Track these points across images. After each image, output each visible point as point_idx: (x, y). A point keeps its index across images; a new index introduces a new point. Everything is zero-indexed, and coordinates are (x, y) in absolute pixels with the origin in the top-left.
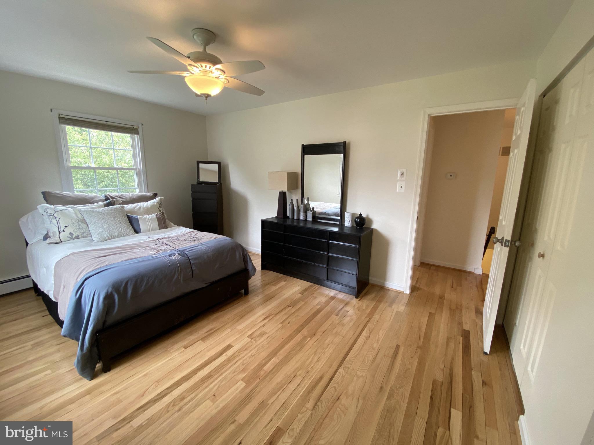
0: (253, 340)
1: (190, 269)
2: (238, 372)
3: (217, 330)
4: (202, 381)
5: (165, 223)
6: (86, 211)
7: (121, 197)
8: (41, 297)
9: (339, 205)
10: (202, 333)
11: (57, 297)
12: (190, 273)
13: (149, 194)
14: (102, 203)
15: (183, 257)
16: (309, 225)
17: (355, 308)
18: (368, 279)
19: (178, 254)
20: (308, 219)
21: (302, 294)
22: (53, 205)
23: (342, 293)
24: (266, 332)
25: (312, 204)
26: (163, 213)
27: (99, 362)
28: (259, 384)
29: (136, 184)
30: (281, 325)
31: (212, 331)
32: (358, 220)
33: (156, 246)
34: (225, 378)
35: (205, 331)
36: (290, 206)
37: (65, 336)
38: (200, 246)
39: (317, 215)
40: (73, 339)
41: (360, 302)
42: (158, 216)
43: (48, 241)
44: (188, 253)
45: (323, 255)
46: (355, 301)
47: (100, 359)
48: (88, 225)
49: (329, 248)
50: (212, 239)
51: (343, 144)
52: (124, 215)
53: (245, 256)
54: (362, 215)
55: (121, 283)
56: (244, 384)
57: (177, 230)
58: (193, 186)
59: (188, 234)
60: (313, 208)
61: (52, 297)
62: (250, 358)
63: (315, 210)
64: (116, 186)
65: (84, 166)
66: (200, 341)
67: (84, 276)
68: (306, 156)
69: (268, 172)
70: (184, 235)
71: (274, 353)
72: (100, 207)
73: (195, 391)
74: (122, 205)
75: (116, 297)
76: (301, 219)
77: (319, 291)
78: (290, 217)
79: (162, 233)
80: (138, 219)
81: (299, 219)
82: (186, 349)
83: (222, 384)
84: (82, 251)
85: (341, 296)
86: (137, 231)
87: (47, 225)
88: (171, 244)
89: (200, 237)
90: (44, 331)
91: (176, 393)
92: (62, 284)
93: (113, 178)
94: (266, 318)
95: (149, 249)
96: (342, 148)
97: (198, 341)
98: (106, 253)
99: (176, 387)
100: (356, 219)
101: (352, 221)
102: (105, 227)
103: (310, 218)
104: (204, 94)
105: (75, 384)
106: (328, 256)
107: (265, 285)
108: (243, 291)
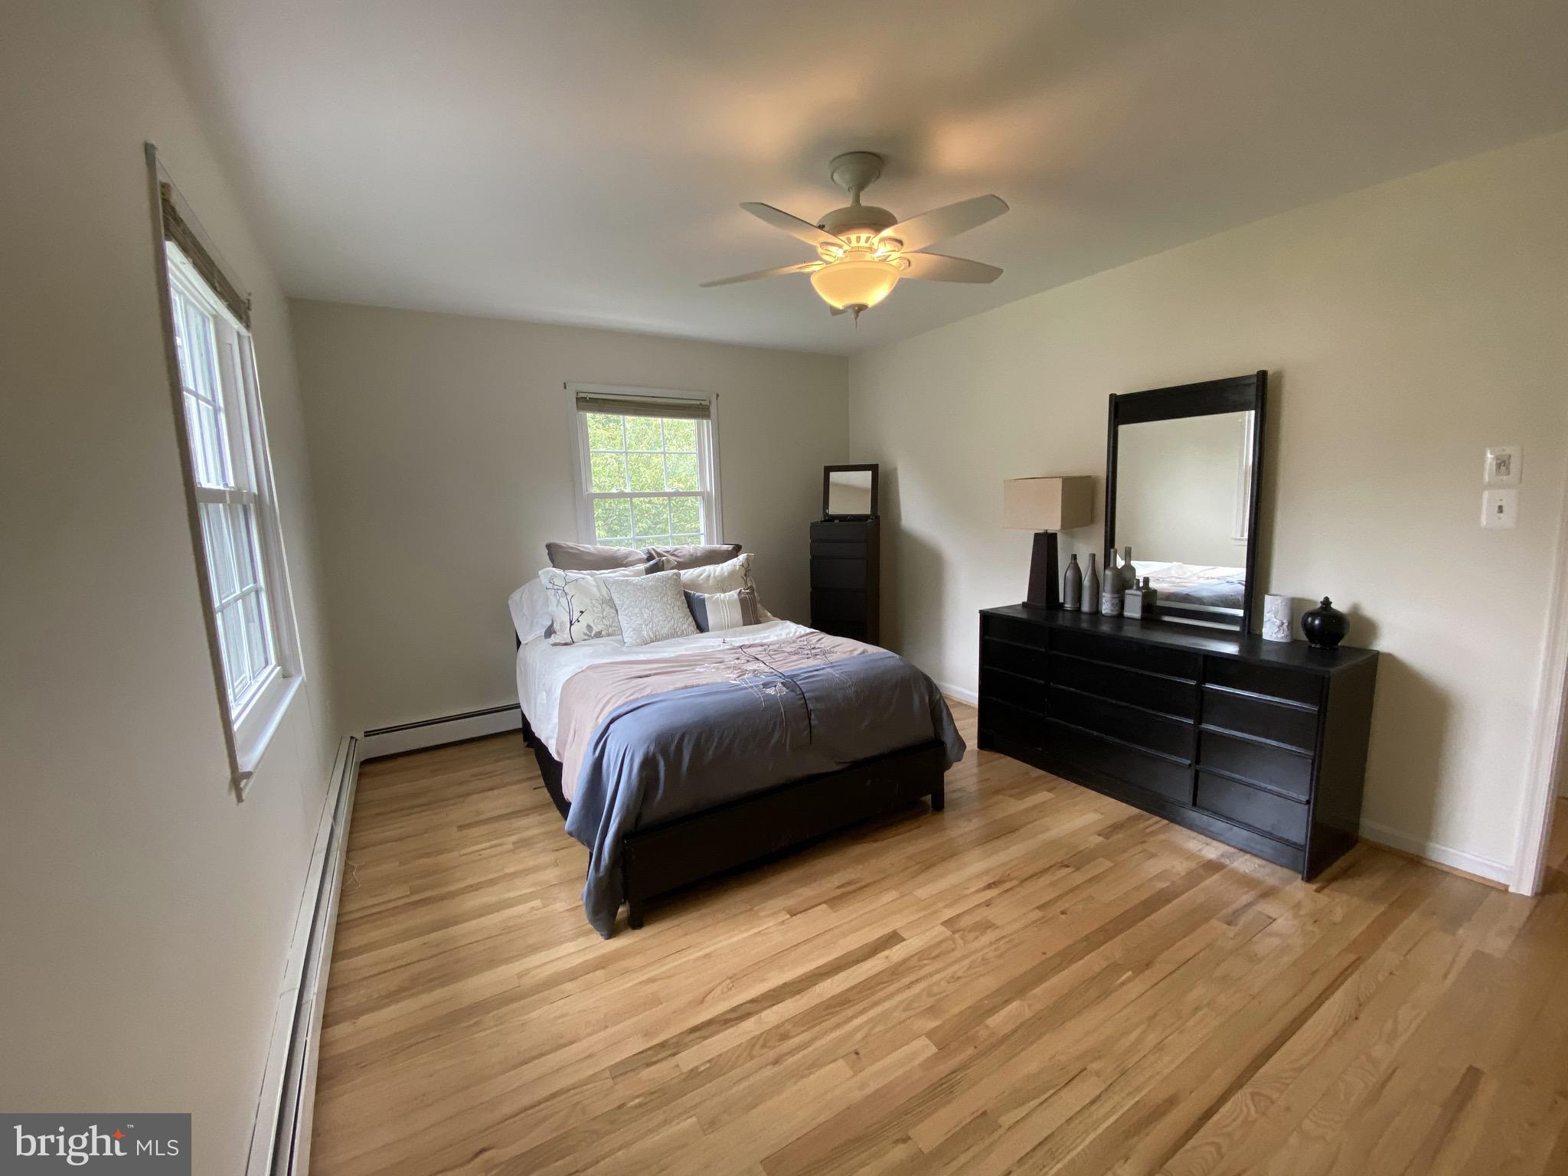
0: (957, 936)
1: (806, 722)
2: (918, 1011)
3: (866, 886)
4: (828, 1008)
5: (755, 611)
6: (616, 582)
7: (676, 553)
8: (532, 750)
9: (1240, 573)
10: (830, 885)
11: (561, 753)
12: (805, 733)
13: (725, 547)
14: (642, 567)
15: (792, 691)
16: (1132, 632)
17: (1302, 913)
18: (1358, 824)
19: (782, 683)
20: (1127, 614)
21: (1107, 838)
22: (564, 568)
23: (1248, 856)
24: (994, 922)
25: (1142, 569)
26: (751, 588)
27: (624, 903)
28: (975, 1063)
29: (702, 525)
30: (1038, 914)
31: (853, 887)
32: (1317, 622)
33: (737, 662)
34: (885, 1015)
35: (837, 884)
36: (1069, 574)
37: (570, 834)
38: (829, 670)
39: (1160, 603)
40: (583, 844)
41: (1323, 899)
42: (743, 596)
43: (553, 639)
44: (803, 683)
45: (1180, 726)
46: (1299, 889)
47: (626, 897)
48: (617, 611)
49: (1202, 705)
50: (856, 653)
51: (1255, 380)
52: (679, 592)
53: (936, 706)
54: (1333, 606)
55: (673, 736)
56: (934, 1049)
57: (778, 628)
58: (814, 526)
59: (802, 639)
60: (1146, 580)
61: (553, 751)
62: (948, 983)
63: (1152, 585)
64: (664, 531)
65: (614, 491)
66: (824, 906)
67: (610, 713)
68: (1123, 429)
69: (1005, 481)
70: (794, 642)
71: (1018, 988)
72: (637, 574)
73: (814, 1026)
74: (676, 571)
75: (662, 764)
76: (1103, 612)
77: (1162, 837)
78: (1068, 606)
79: (748, 633)
80: (703, 601)
81: (1096, 612)
82: (792, 916)
83: (877, 1029)
84: (607, 663)
85: (1245, 865)
86: (701, 627)
87: (553, 607)
88: (767, 659)
89: (828, 648)
90: (534, 819)
91: (772, 1016)
92: (573, 727)
93: (659, 514)
94: (994, 883)
95: (723, 667)
96: (1251, 393)
97: (820, 904)
98: (645, 670)
99: (769, 1004)
100: (1310, 619)
101: (1291, 624)
102: (645, 615)
103: (1133, 609)
104: (852, 306)
105: (581, 940)
106: (1197, 731)
107: (990, 792)
108: (928, 798)
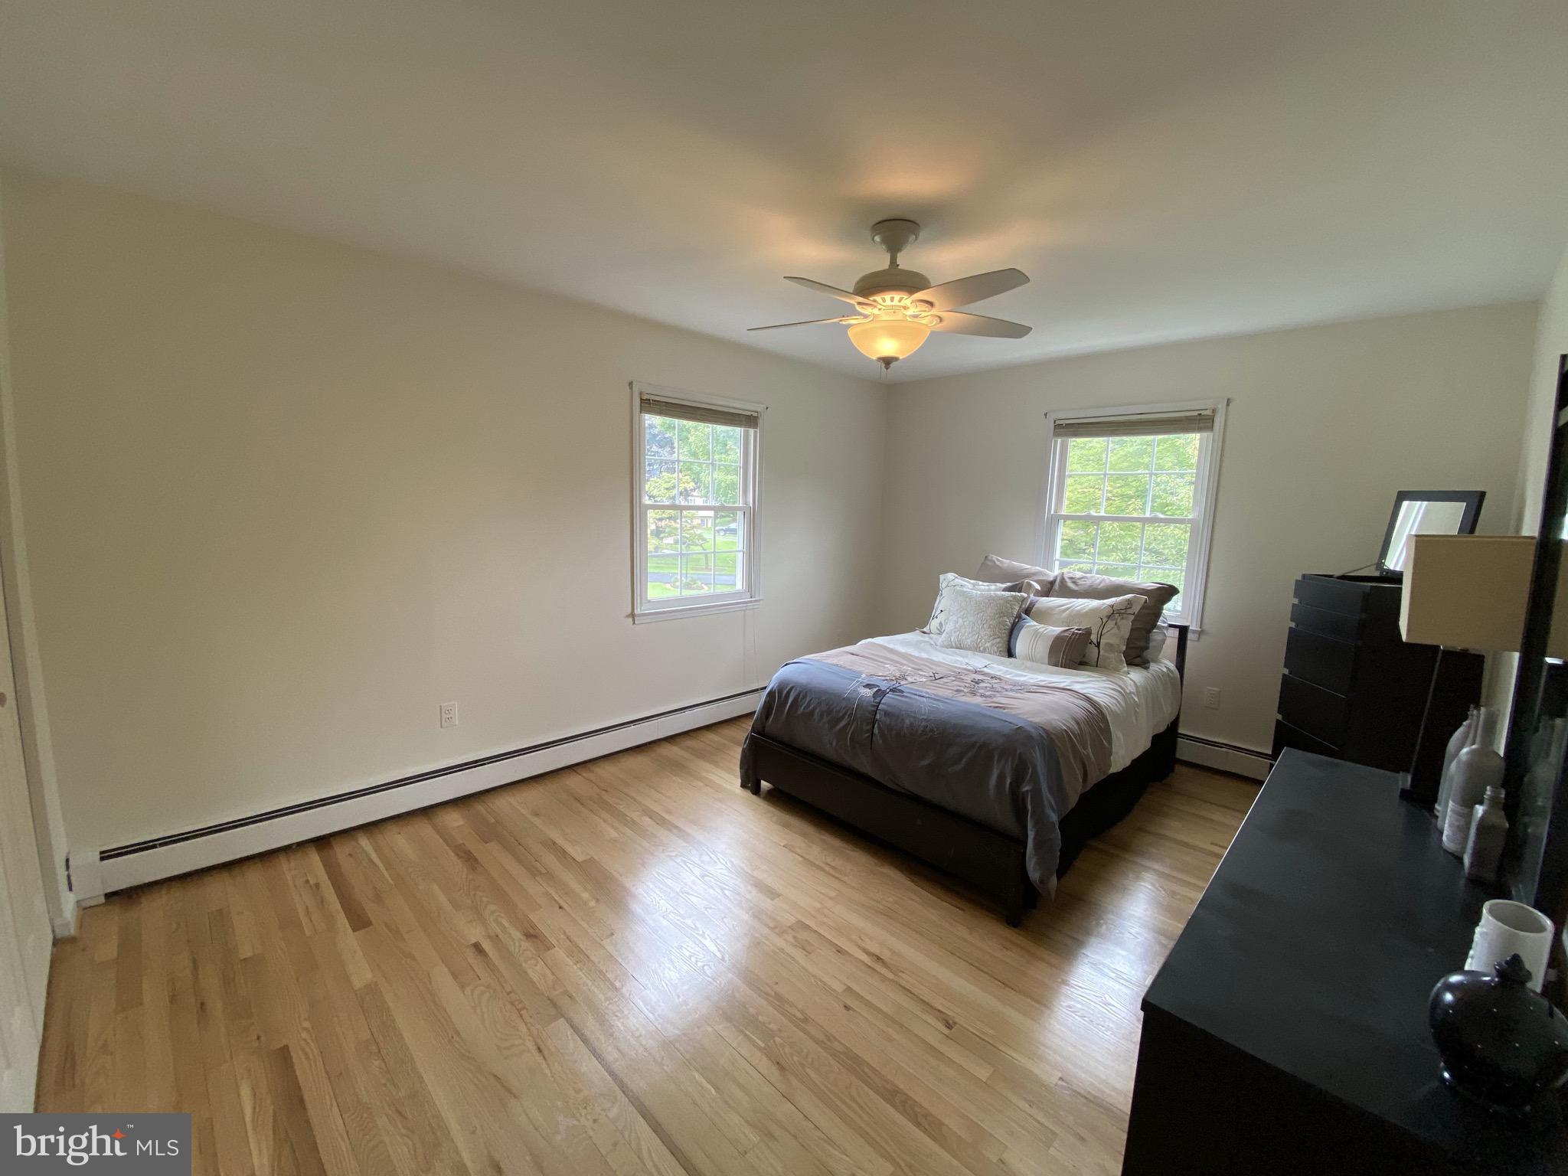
1: (870, 727)
12: (867, 735)
15: (875, 697)
19: (880, 690)
72: (1000, 590)
86: (1012, 652)
